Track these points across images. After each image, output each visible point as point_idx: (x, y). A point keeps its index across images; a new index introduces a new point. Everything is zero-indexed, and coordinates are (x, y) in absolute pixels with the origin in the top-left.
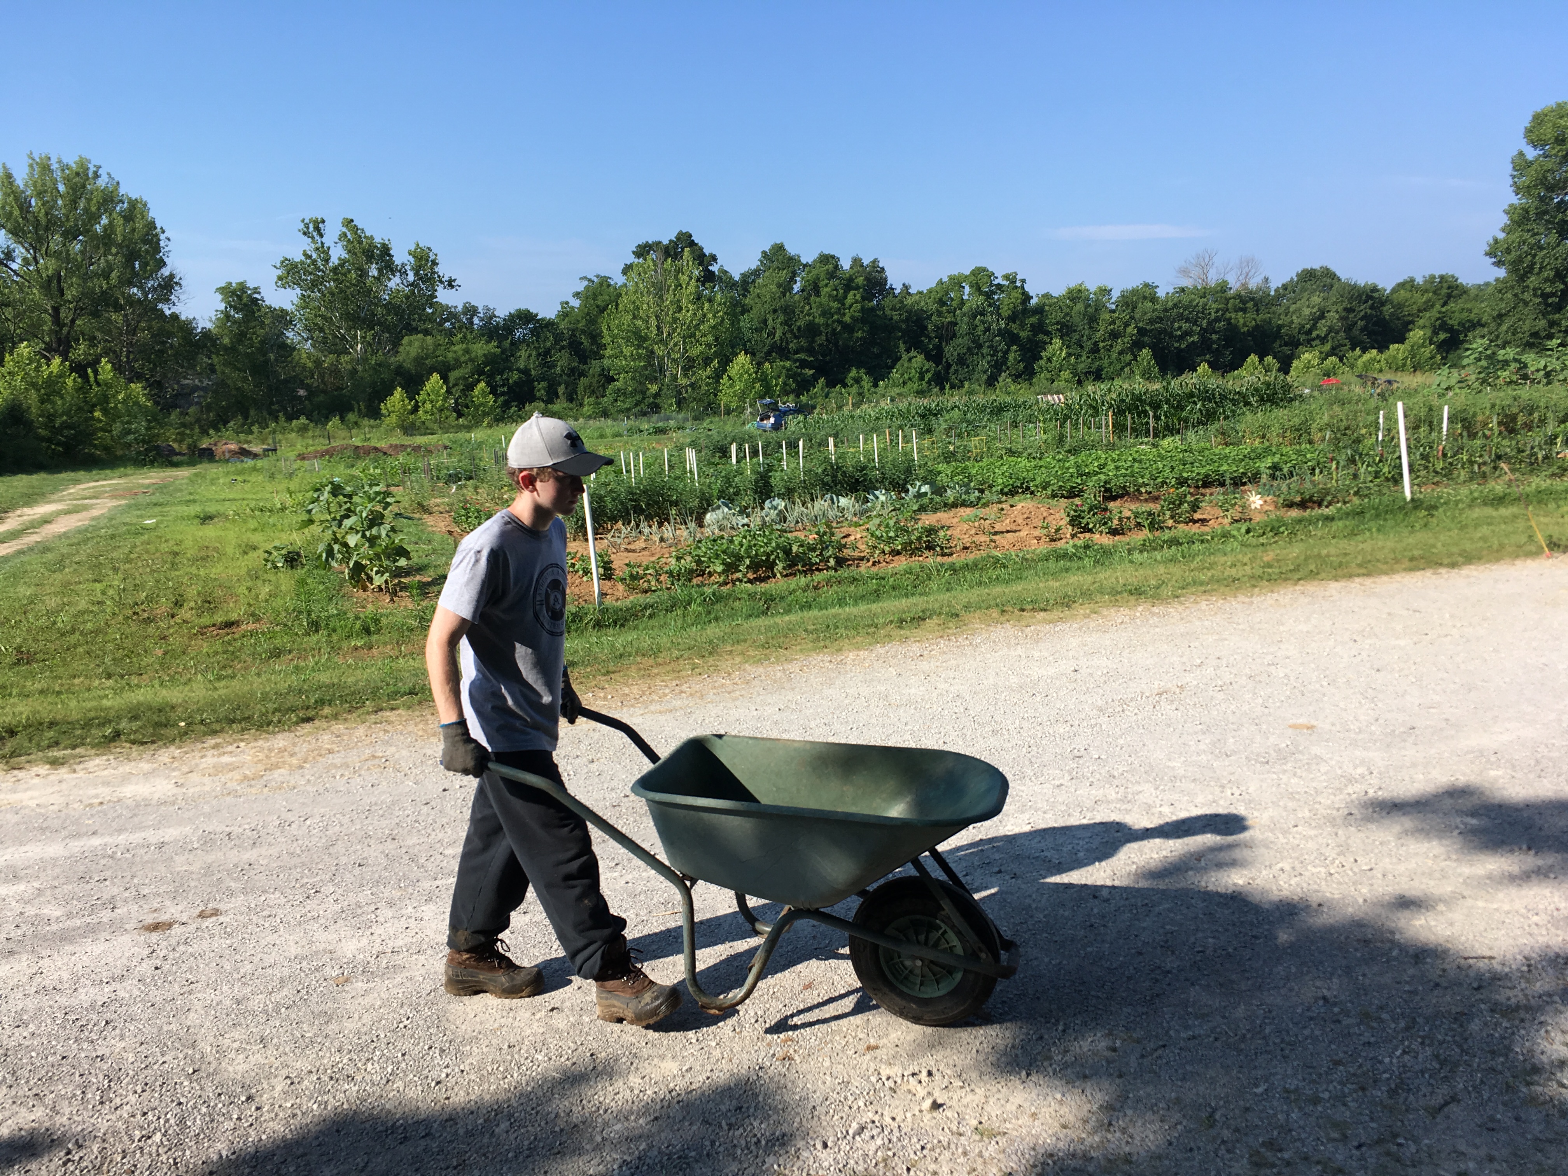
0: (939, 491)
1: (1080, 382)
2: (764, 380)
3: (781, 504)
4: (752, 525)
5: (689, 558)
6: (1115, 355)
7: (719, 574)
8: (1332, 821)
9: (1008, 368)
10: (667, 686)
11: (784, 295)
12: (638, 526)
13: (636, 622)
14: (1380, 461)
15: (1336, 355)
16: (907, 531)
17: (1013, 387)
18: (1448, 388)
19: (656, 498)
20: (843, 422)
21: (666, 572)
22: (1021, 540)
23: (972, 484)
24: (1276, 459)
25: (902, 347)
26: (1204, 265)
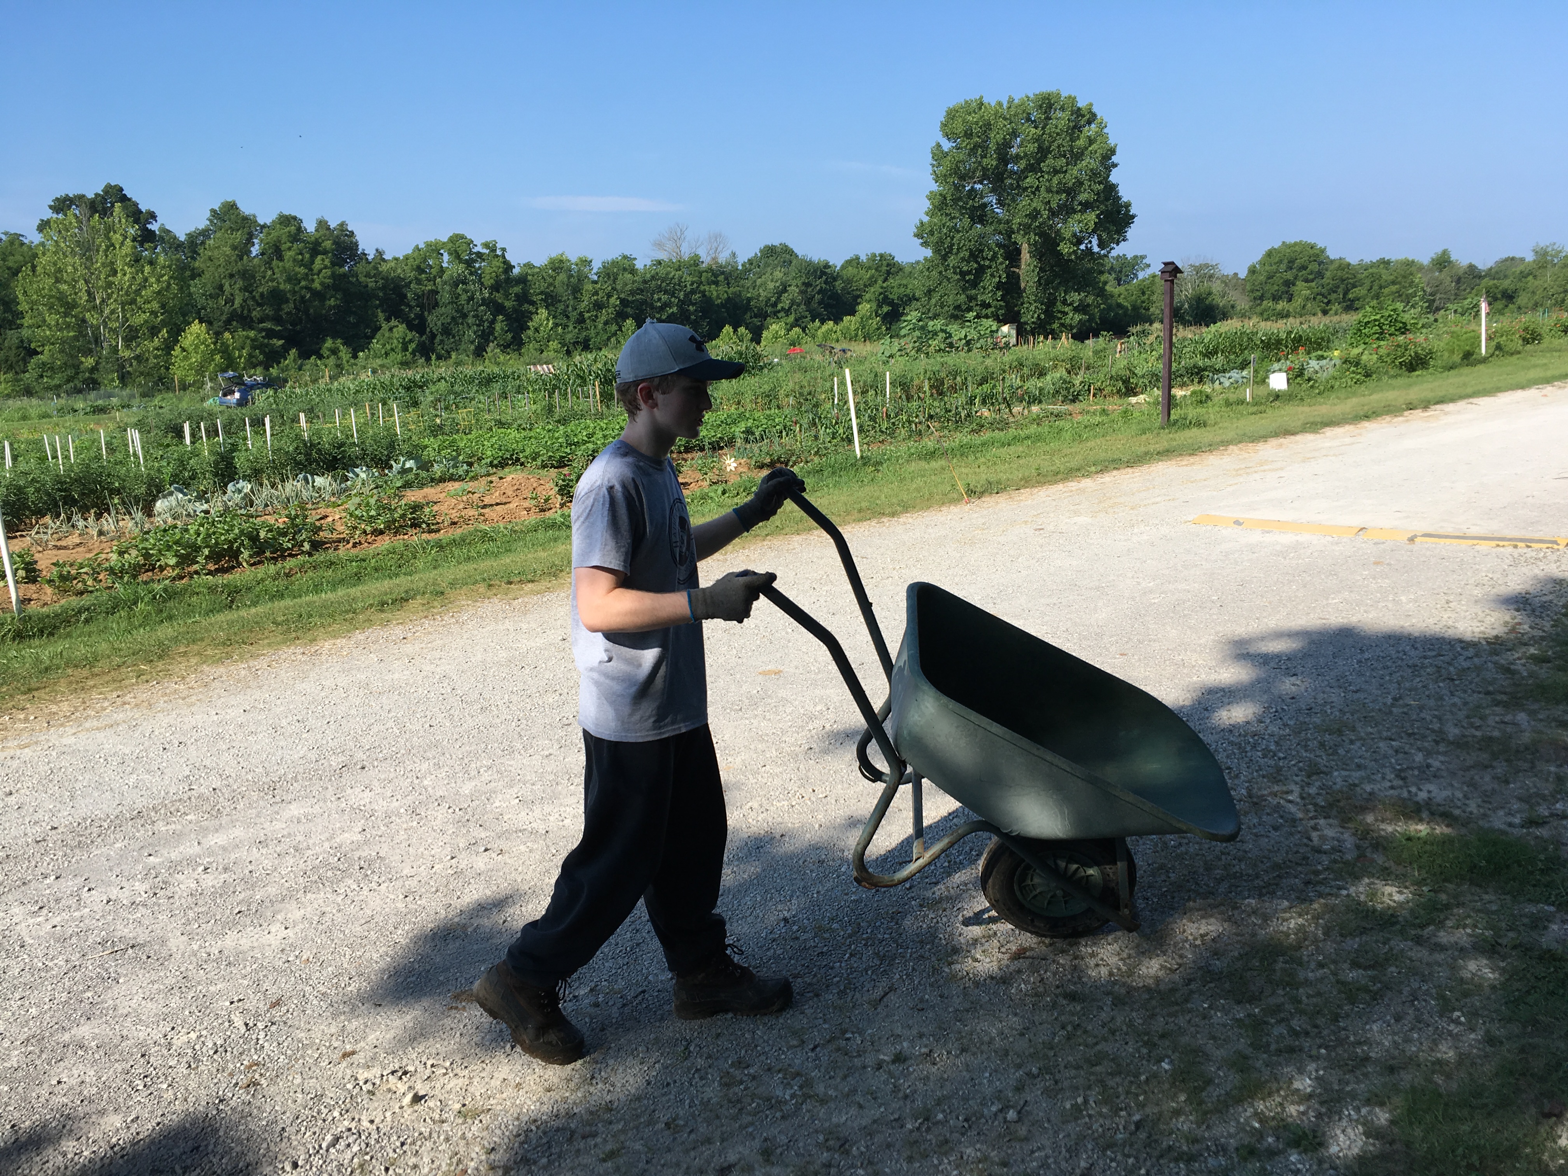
0: (425, 466)
1: (569, 353)
2: (225, 352)
3: (247, 487)
4: (212, 511)
5: (134, 553)
6: (600, 326)
7: (173, 568)
8: (795, 757)
9: (496, 338)
10: (106, 698)
11: (241, 259)
12: (69, 519)
13: (68, 629)
14: (837, 423)
15: (799, 326)
16: (390, 509)
17: (502, 358)
18: (891, 356)
19: (92, 486)
20: (319, 395)
21: (106, 570)
22: (511, 512)
23: (461, 458)
24: (750, 423)
25: (381, 316)
26: (677, 238)
